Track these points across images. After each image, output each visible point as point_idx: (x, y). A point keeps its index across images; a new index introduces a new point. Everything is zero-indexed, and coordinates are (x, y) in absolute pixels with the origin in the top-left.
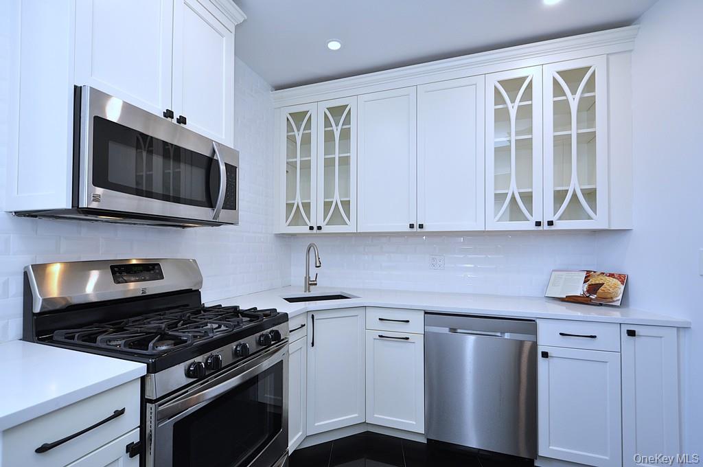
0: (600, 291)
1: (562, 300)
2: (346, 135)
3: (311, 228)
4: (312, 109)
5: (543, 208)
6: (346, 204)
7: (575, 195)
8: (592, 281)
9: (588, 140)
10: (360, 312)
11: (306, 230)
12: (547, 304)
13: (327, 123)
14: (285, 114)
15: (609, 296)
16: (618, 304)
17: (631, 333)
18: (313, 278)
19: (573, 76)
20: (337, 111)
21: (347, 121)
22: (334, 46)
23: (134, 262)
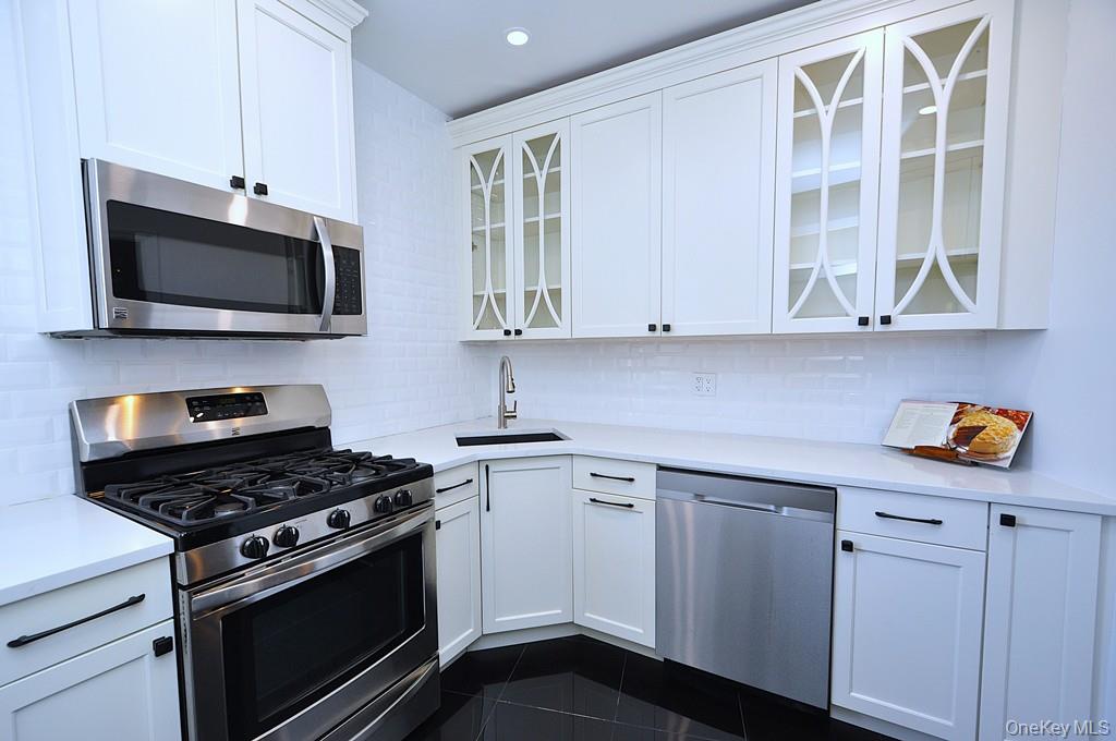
0: (976, 439)
1: (909, 452)
2: (554, 183)
3: (507, 333)
4: (505, 145)
5: (875, 293)
6: (556, 294)
7: (935, 267)
8: (966, 422)
11: (498, 335)
12: (884, 457)
13: (527, 167)
14: (467, 157)
15: (991, 450)
17: (1008, 521)
18: (510, 408)
20: (540, 145)
21: (556, 161)
22: (518, 38)
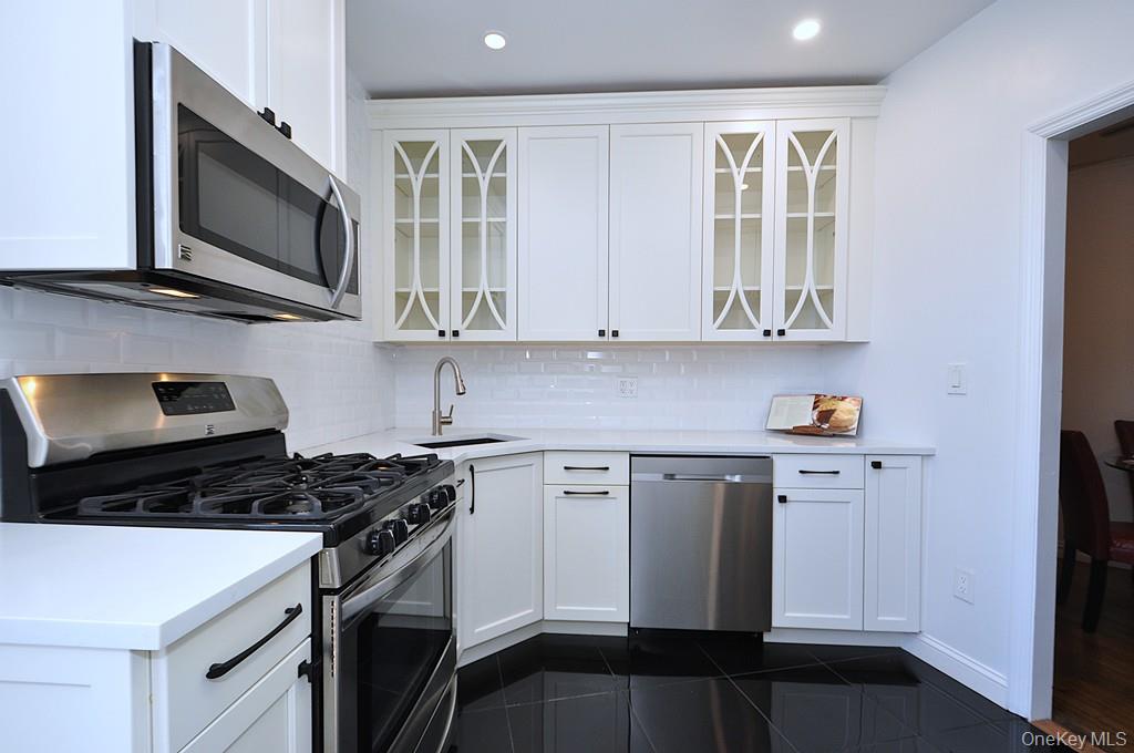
0: (832, 419)
1: (788, 432)
2: (498, 188)
3: (442, 333)
4: (440, 140)
5: (773, 314)
6: (499, 297)
7: (809, 298)
8: (823, 407)
9: (826, 226)
10: (535, 459)
11: (432, 336)
12: (769, 439)
13: (467, 166)
14: (391, 142)
15: (843, 424)
16: (854, 433)
17: (877, 465)
18: (445, 413)
19: (812, 140)
20: (484, 148)
21: (502, 164)
22: (495, 41)
23: (164, 379)
